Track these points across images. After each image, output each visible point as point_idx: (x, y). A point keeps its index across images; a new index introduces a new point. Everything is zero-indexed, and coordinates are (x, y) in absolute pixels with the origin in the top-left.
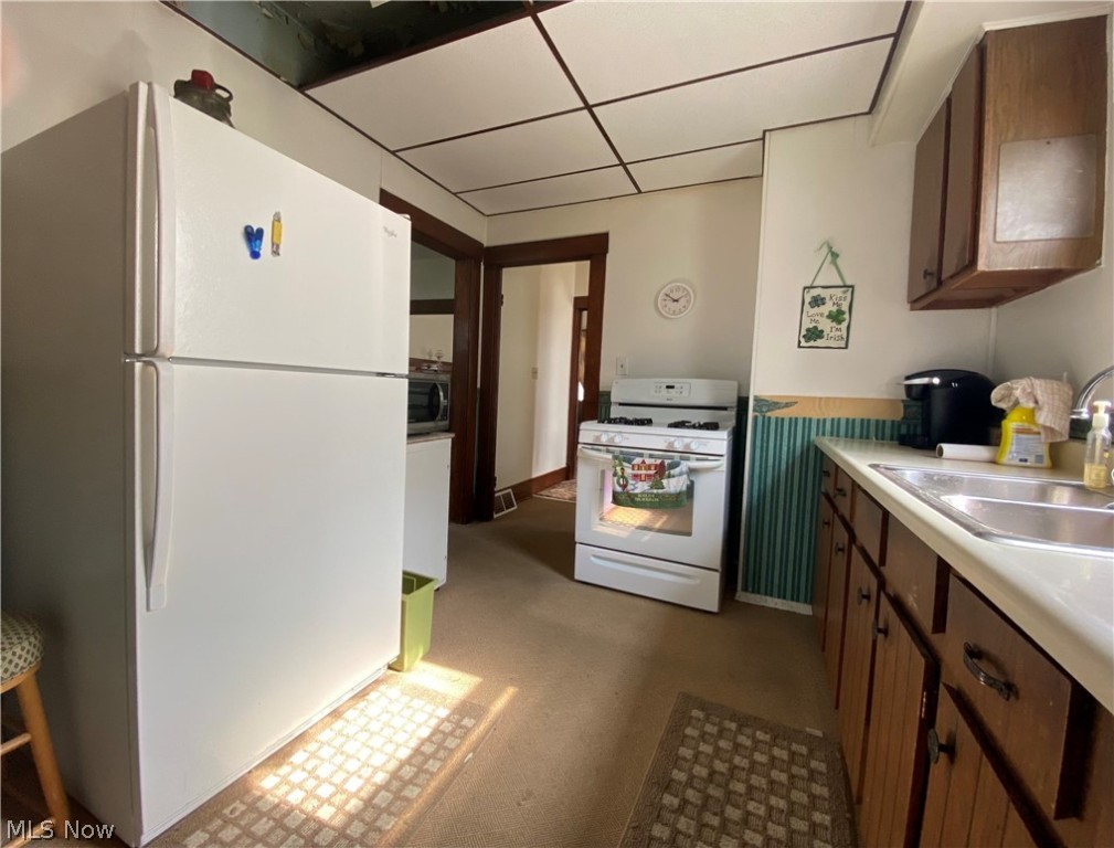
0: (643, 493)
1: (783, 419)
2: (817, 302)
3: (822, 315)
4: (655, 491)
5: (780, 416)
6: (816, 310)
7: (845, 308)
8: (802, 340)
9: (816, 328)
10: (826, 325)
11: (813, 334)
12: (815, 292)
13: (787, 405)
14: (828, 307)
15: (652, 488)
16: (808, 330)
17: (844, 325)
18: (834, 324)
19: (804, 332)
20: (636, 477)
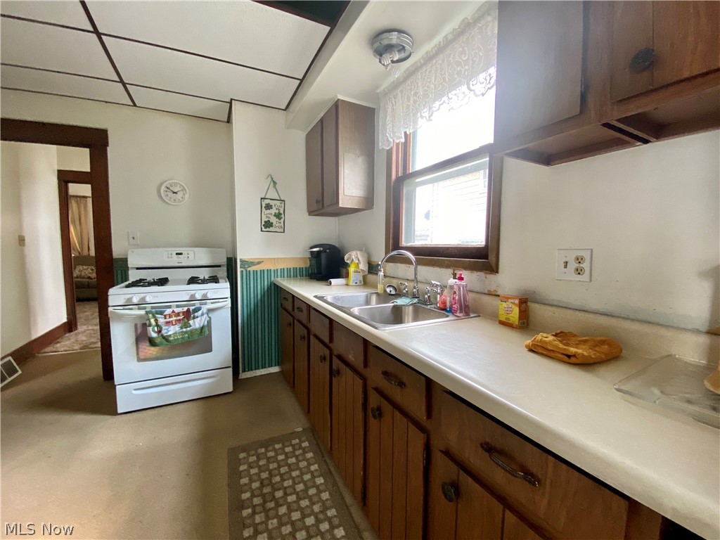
0: (175, 333)
1: (257, 271)
2: (268, 207)
3: (271, 214)
4: (185, 330)
5: (255, 269)
6: (268, 211)
7: (282, 212)
8: (263, 227)
9: (269, 221)
10: (273, 220)
11: (268, 224)
12: (267, 201)
13: (259, 263)
14: (274, 211)
15: (182, 328)
16: (265, 222)
17: (282, 220)
18: (277, 220)
19: (263, 223)
20: (168, 323)
